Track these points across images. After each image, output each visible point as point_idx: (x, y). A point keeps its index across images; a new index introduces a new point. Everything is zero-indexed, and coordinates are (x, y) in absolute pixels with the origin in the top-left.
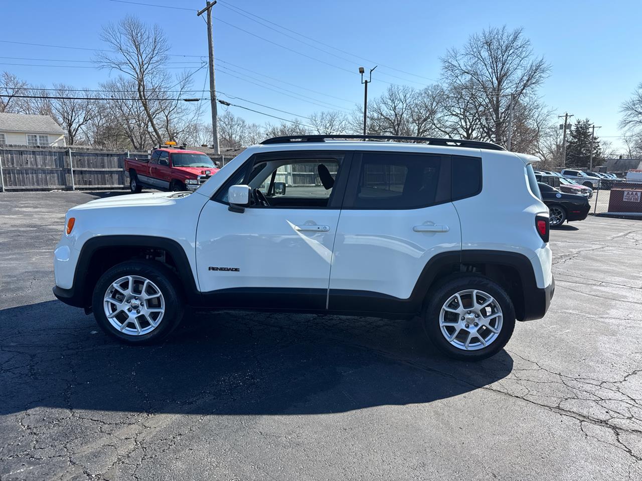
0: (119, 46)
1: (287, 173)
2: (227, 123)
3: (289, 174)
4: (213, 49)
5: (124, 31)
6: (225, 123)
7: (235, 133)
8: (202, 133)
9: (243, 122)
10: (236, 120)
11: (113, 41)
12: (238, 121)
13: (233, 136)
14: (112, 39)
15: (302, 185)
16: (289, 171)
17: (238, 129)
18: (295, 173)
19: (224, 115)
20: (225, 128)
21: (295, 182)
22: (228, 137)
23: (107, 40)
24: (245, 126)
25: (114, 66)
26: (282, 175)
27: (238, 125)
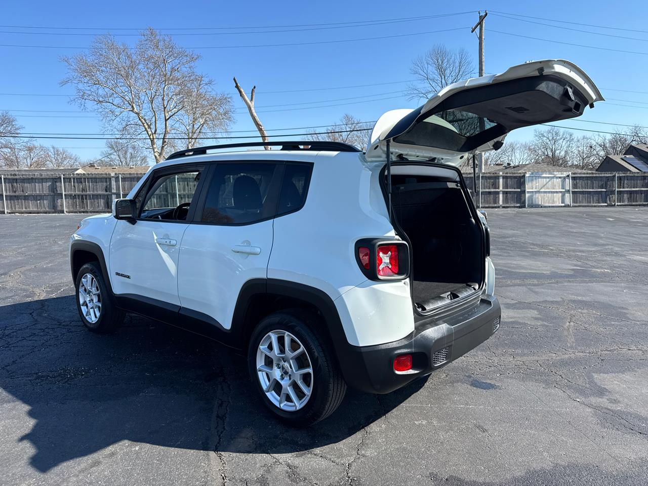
0: (426, 75)
1: (564, 190)
2: (550, 138)
3: (568, 191)
4: (484, 64)
5: (431, 61)
6: (548, 138)
7: (559, 148)
8: (518, 151)
9: (571, 135)
10: (561, 134)
11: (421, 72)
12: (564, 134)
13: (558, 152)
14: (420, 71)
15: (586, 205)
16: (567, 188)
17: (564, 143)
18: (576, 190)
19: (548, 130)
20: (547, 143)
21: (575, 201)
22: (550, 154)
23: (416, 73)
24: (573, 139)
25: (421, 95)
26: (557, 192)
27: (564, 139)
